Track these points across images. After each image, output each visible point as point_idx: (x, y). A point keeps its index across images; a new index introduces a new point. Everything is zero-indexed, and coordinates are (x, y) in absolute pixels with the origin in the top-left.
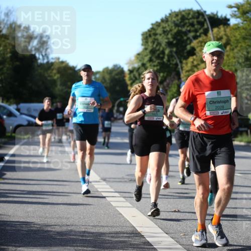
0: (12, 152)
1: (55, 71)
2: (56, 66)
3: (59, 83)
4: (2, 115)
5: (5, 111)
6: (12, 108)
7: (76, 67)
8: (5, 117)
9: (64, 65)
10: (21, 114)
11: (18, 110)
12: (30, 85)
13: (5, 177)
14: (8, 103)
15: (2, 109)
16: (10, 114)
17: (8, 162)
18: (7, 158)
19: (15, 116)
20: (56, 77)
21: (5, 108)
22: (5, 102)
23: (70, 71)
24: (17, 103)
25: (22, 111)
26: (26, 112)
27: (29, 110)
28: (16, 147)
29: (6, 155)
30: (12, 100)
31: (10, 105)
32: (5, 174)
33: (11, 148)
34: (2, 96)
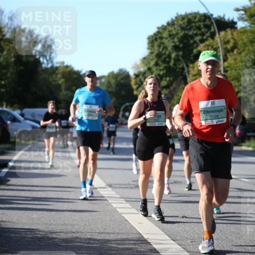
0: (15, 158)
1: (59, 76)
2: (61, 71)
3: (63, 87)
4: (5, 121)
5: (9, 116)
6: (16, 113)
7: (81, 71)
8: (9, 122)
9: (69, 69)
10: (26, 119)
11: (22, 115)
12: (34, 89)
13: (9, 183)
14: (12, 109)
15: (6, 114)
16: (14, 120)
17: (13, 168)
18: (11, 164)
19: (19, 121)
20: (61, 81)
21: (8, 113)
22: (9, 107)
23: (75, 76)
24: (21, 108)
25: (26, 116)
26: (30, 117)
27: (33, 115)
28: (21, 152)
29: (10, 161)
30: (15, 105)
31: (14, 110)
32: (9, 180)
33: (15, 154)
34: (6, 101)
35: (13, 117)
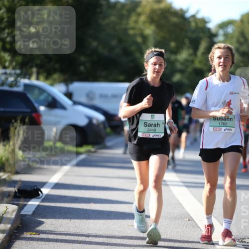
0: (55, 179)
1: (143, 18)
3: (151, 41)
4: (36, 105)
5: (42, 97)
6: (57, 91)
7: (187, 11)
8: (42, 108)
10: (75, 103)
11: (69, 95)
12: (94, 44)
13: (41, 228)
14: (49, 82)
15: (36, 92)
16: (53, 104)
17: (49, 198)
18: (45, 191)
19: (63, 108)
20: (149, 31)
21: (41, 90)
22: (42, 78)
23: (175, 20)
24: (67, 81)
25: (76, 98)
26: (83, 100)
27: (89, 95)
28: (66, 168)
29: (43, 184)
30: (56, 76)
31: (52, 85)
32: (42, 223)
33: (55, 172)
34: (37, 66)
35: (50, 99)
